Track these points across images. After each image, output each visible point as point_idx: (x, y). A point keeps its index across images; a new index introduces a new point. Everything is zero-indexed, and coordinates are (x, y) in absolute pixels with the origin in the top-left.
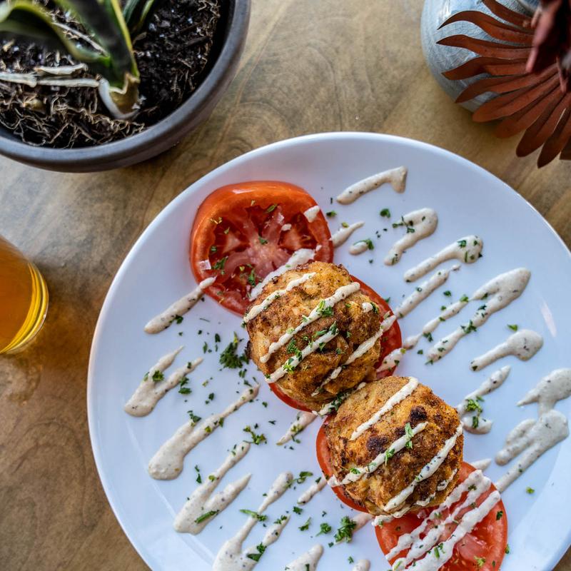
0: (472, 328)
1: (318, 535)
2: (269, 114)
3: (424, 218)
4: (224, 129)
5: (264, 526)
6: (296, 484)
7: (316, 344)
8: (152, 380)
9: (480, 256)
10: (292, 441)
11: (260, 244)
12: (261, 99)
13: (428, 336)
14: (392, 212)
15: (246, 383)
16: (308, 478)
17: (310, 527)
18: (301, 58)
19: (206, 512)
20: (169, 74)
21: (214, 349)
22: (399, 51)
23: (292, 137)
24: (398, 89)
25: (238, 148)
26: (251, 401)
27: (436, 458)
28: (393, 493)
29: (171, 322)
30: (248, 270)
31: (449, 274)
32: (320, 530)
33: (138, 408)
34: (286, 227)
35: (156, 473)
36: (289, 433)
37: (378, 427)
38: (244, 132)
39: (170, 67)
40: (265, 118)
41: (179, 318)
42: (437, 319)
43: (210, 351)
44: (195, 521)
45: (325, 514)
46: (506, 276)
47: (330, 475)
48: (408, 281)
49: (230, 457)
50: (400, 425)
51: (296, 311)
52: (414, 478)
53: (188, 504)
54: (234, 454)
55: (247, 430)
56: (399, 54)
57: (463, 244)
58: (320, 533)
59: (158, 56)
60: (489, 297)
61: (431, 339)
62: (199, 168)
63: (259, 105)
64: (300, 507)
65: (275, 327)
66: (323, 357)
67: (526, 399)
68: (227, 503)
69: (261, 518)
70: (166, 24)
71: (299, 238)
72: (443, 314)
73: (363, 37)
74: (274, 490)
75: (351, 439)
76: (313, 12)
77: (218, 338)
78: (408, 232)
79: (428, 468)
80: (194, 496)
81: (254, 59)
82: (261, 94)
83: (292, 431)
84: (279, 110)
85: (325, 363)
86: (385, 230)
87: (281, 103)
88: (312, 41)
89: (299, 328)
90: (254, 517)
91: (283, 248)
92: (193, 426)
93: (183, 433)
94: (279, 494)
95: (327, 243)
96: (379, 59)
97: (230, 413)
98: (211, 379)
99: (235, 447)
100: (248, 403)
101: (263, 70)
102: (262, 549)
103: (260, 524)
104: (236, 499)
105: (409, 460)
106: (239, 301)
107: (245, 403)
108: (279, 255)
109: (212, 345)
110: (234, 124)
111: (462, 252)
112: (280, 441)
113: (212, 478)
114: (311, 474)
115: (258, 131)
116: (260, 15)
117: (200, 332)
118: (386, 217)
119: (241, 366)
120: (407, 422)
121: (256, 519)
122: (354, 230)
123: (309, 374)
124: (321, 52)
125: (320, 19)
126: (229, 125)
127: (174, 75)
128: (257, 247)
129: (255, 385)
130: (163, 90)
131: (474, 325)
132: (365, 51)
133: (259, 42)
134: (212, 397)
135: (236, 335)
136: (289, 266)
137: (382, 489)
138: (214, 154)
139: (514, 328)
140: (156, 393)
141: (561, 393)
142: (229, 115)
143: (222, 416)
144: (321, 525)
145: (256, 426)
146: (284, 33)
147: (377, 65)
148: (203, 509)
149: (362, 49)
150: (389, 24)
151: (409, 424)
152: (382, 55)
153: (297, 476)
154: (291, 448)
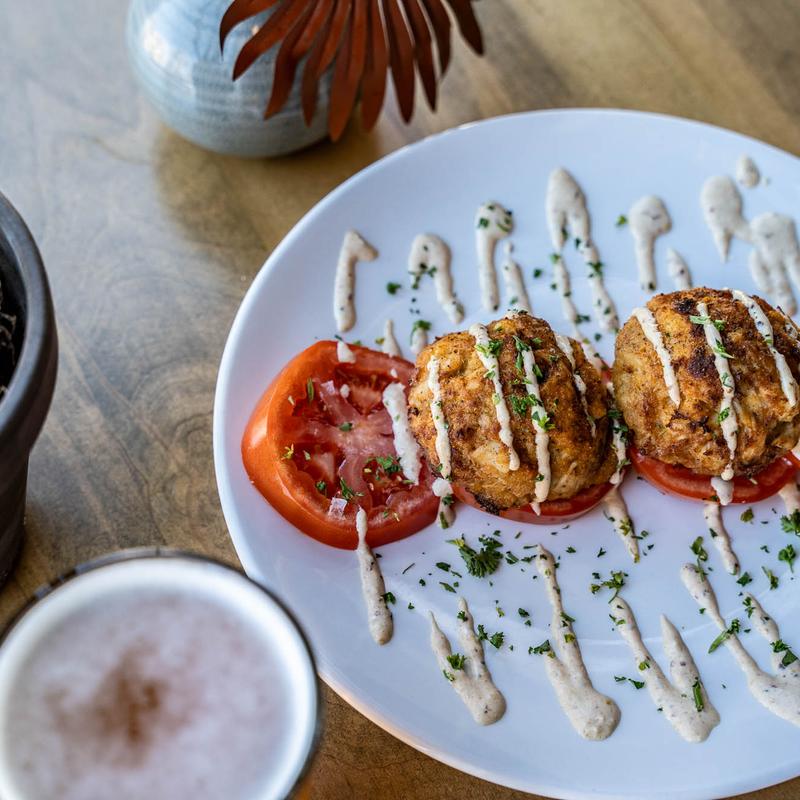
0: (597, 266)
1: (792, 571)
2: (168, 374)
3: (426, 248)
4: (152, 436)
5: (748, 631)
6: (705, 566)
7: (530, 377)
8: (458, 671)
9: (509, 213)
10: (640, 541)
11: (348, 434)
12: (142, 374)
13: (580, 319)
14: (395, 280)
15: (528, 560)
16: (704, 546)
17: (775, 576)
18: (120, 303)
19: (690, 693)
21: (456, 579)
23: (220, 362)
25: (189, 433)
26: (556, 566)
27: (751, 311)
28: (773, 378)
29: (387, 608)
30: (373, 465)
31: (512, 261)
32: (786, 564)
33: (490, 707)
34: (345, 390)
35: (600, 730)
36: (627, 540)
37: (677, 355)
38: (173, 415)
40: (171, 381)
41: (387, 598)
42: (564, 300)
43: (457, 585)
44: (699, 711)
45: (765, 548)
46: (553, 196)
47: (713, 494)
48: (496, 308)
49: (625, 631)
50: (687, 328)
51: (473, 385)
52: (765, 345)
53: (667, 711)
54: (622, 622)
55: (595, 589)
57: (484, 223)
58: (791, 565)
60: (568, 229)
61: (587, 319)
62: (185, 491)
63: (147, 380)
64: (742, 574)
65: (480, 422)
66: (553, 380)
67: (720, 248)
68: (690, 662)
69: (735, 629)
71: (367, 388)
72: (561, 290)
74: (701, 595)
75: (678, 403)
77: (444, 567)
78: (432, 276)
79: (760, 323)
80: (660, 700)
81: (82, 356)
82: (136, 370)
83: (626, 534)
84: (170, 361)
85: (561, 382)
86: (414, 300)
87: (163, 353)
89: (498, 387)
90: (728, 638)
91: (370, 413)
92: (553, 656)
93: (559, 673)
94: (710, 592)
95: (393, 361)
97: (560, 601)
98: (497, 602)
99: (614, 619)
100: (557, 570)
101: (104, 353)
102: (779, 646)
103: (743, 637)
104: (690, 649)
105: (740, 335)
106: (411, 498)
107: (555, 576)
108: (375, 422)
109: (449, 578)
110: (153, 421)
111: (493, 229)
112: (633, 557)
113: (644, 666)
114: (700, 539)
115: (182, 397)
117: (422, 582)
118: (399, 291)
119: (499, 555)
120: (689, 319)
121: (732, 636)
122: (392, 333)
123: (566, 409)
124: (128, 278)
126: (150, 428)
128: (349, 440)
129: (538, 551)
131: (595, 262)
134: (524, 613)
135: (452, 542)
136: (398, 418)
137: (764, 392)
138: (178, 464)
139: (623, 221)
140: (480, 676)
141: (734, 204)
142: (137, 421)
143: (559, 613)
144: (781, 559)
145: (597, 576)
148: (683, 696)
151: (692, 317)
153: (694, 558)
154: (650, 547)
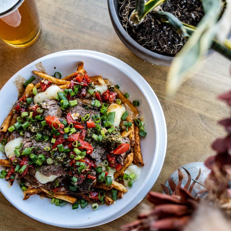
18: (170, 119)
20: (147, 35)
22: (183, 158)
24: (168, 161)
39: (150, 36)
56: (182, 159)
59: (154, 31)
70: (167, 33)
73: (185, 142)
76: (191, 120)
88: (179, 122)
96: (178, 151)
116: (184, 98)
124: (175, 126)
125: (188, 123)
127: (147, 38)
130: (141, 34)
132: (180, 144)
133: (173, 101)
146: (179, 110)
147: (175, 150)
149: (180, 143)
150: (194, 151)
152: (180, 151)
